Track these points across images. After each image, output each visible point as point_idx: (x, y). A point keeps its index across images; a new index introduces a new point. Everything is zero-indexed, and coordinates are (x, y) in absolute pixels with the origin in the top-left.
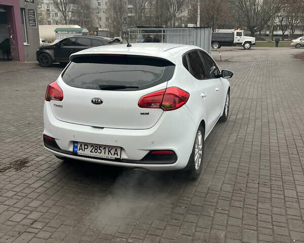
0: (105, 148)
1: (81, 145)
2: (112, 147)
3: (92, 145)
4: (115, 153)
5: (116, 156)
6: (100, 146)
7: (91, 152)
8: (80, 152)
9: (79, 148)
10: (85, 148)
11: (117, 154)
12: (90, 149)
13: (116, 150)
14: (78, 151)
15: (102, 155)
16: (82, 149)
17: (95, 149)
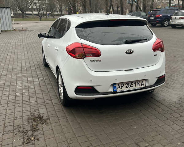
0: (135, 83)
1: (119, 85)
2: (140, 81)
3: (126, 83)
4: (142, 84)
5: (143, 86)
6: (132, 82)
7: (126, 88)
8: (119, 90)
9: (117, 87)
10: (121, 87)
11: (143, 84)
12: (125, 86)
13: (142, 82)
14: (117, 90)
15: (134, 88)
16: (120, 88)
17: (129, 85)
